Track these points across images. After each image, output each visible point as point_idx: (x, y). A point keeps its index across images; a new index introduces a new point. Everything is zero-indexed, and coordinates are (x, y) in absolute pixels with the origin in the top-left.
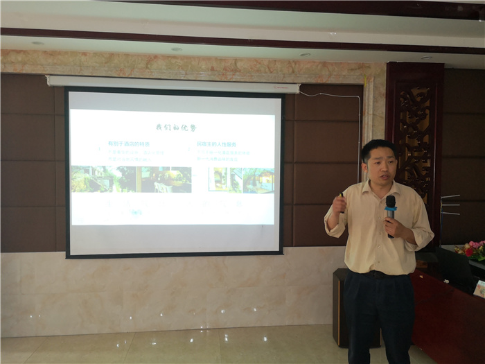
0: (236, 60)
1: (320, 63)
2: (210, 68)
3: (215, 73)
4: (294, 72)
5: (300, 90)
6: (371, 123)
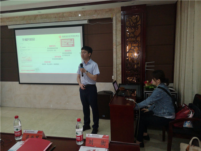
0: (63, 13)
1: (94, 10)
2: (55, 17)
3: (56, 19)
4: (84, 15)
5: (88, 22)
6: (115, 33)
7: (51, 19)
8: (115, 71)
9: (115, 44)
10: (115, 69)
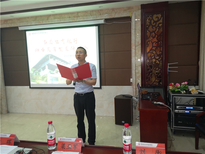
0: (78, 13)
1: (111, 9)
2: (69, 17)
3: (70, 19)
4: (100, 15)
5: (104, 22)
6: (134, 33)
7: (65, 19)
8: (134, 74)
9: (134, 44)
10: (134, 71)
